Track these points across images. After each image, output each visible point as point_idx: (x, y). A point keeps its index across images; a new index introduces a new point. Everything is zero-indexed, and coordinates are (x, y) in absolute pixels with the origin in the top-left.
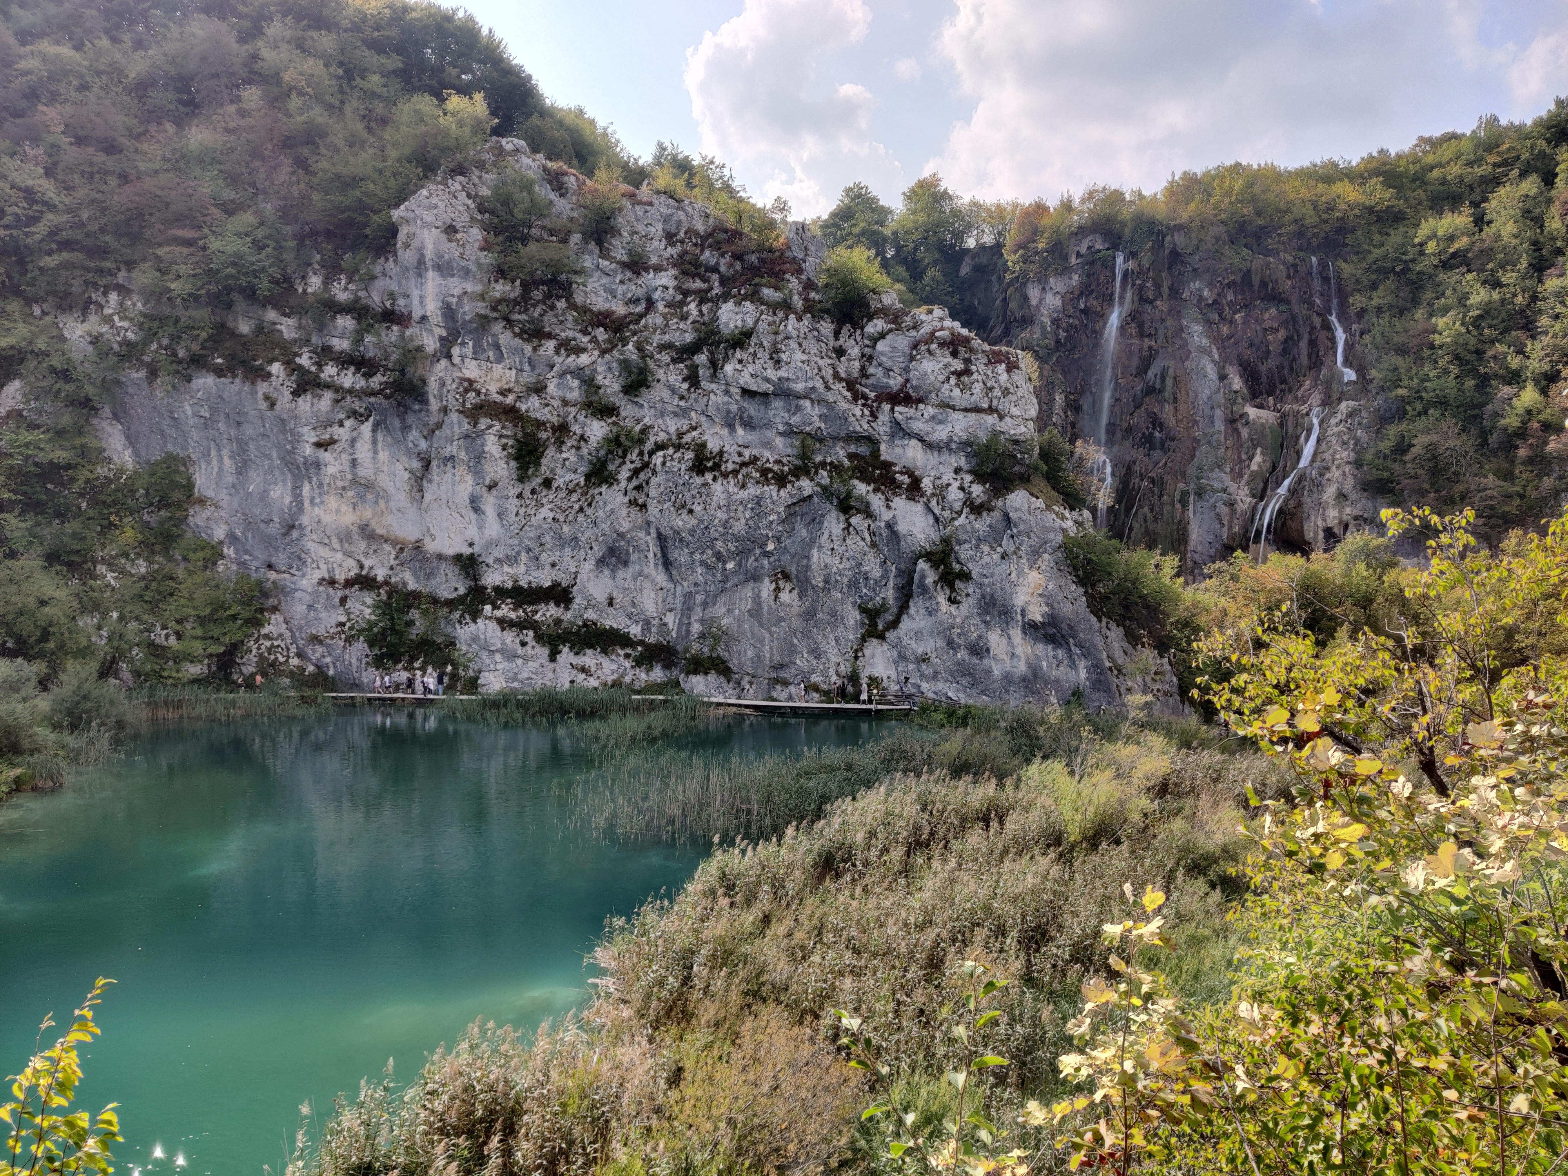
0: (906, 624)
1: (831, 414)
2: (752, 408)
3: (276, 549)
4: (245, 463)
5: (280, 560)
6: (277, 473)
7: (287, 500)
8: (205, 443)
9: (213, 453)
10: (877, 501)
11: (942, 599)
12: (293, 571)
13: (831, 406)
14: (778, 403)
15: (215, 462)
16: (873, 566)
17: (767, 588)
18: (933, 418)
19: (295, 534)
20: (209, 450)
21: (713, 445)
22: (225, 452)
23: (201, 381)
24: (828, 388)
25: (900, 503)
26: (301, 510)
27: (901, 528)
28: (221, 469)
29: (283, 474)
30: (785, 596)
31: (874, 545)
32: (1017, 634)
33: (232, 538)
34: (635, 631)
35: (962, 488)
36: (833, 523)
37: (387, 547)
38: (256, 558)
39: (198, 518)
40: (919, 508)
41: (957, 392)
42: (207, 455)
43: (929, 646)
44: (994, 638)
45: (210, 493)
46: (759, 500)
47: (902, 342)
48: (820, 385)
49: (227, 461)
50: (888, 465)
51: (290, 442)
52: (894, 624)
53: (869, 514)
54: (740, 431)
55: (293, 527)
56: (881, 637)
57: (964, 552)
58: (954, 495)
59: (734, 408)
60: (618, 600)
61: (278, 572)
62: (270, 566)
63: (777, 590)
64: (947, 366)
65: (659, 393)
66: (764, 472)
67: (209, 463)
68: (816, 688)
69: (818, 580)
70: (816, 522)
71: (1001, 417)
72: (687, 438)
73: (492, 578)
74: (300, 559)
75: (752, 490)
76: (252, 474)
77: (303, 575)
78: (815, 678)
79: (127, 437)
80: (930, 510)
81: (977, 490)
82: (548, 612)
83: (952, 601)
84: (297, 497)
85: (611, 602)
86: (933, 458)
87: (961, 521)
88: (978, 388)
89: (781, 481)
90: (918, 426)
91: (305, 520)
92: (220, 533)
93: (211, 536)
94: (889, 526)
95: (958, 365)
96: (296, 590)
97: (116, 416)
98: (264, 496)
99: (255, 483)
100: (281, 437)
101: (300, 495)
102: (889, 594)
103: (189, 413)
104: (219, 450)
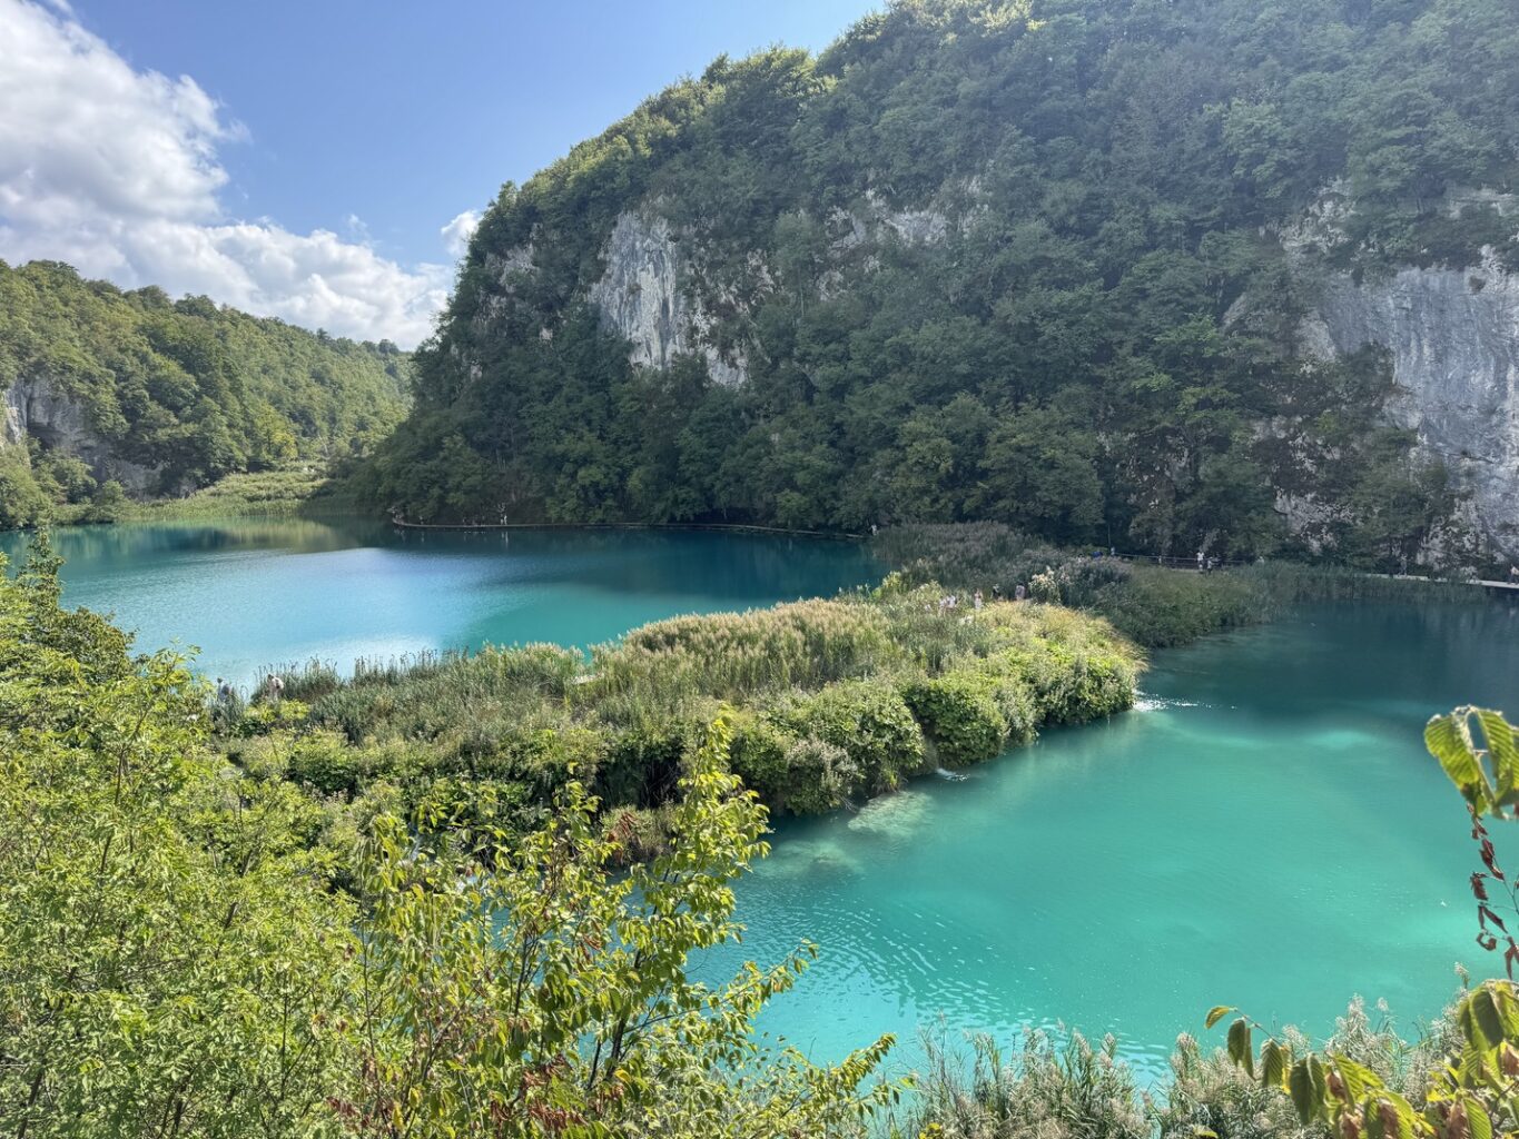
3: (1472, 437)
4: (1445, 349)
5: (1476, 447)
6: (1479, 357)
7: (1489, 385)
8: (1405, 334)
9: (1413, 343)
12: (1490, 458)
15: (1414, 352)
19: (1495, 419)
20: (1409, 340)
22: (1425, 342)
23: (1405, 274)
26: (1504, 396)
28: (1420, 358)
29: (1487, 359)
33: (1426, 425)
38: (1450, 445)
39: (1392, 406)
42: (1406, 346)
45: (1407, 382)
49: (1426, 350)
51: (1497, 325)
55: (1493, 412)
61: (1473, 459)
62: (1465, 454)
67: (1408, 353)
74: (1498, 445)
76: (1453, 361)
77: (1501, 463)
79: (1331, 335)
84: (1501, 382)
91: (1508, 405)
92: (1414, 420)
93: (1405, 425)
96: (1492, 477)
97: (1323, 318)
98: (1463, 381)
99: (1454, 370)
100: (1487, 320)
101: (1505, 379)
103: (1392, 306)
104: (1419, 340)
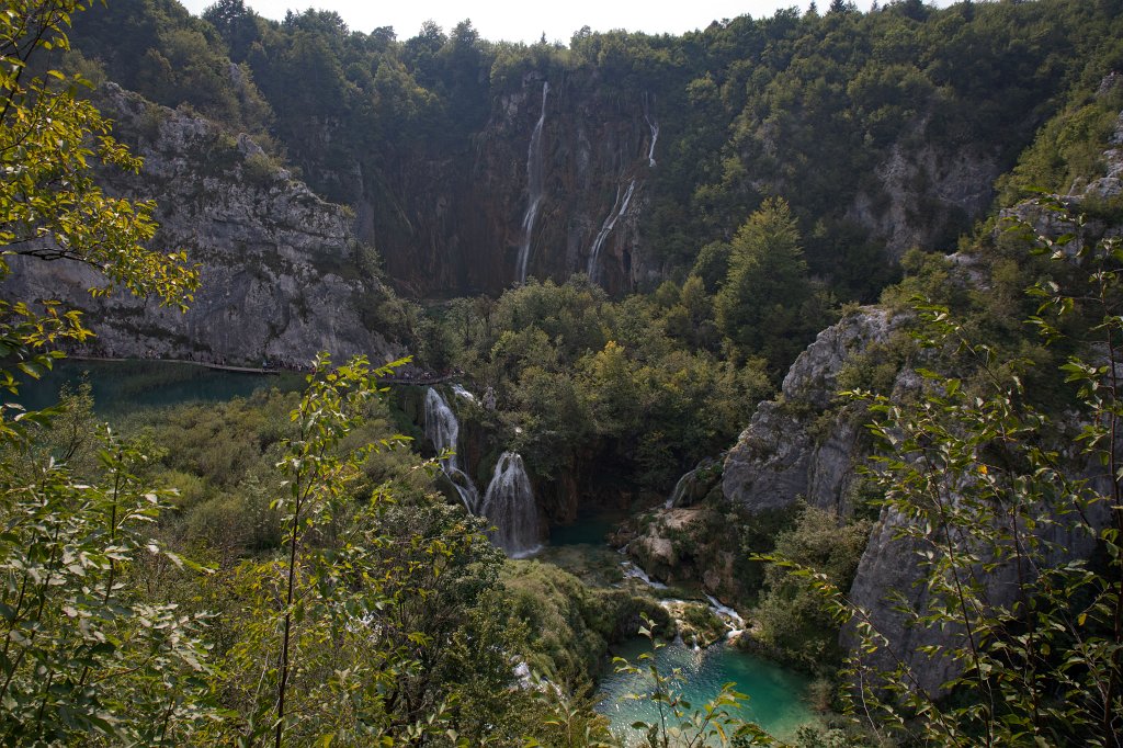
0: (288, 332)
1: (253, 232)
2: (218, 228)
10: (272, 275)
11: (301, 321)
13: (253, 229)
14: (230, 226)
16: (272, 304)
17: (226, 314)
18: (296, 236)
21: (202, 245)
24: (251, 221)
25: (282, 276)
27: (283, 288)
30: (234, 317)
31: (272, 295)
32: (333, 338)
34: (173, 329)
35: (308, 271)
36: (254, 285)
37: (66, 286)
40: (291, 278)
41: (306, 225)
43: (295, 342)
44: (324, 339)
46: (221, 272)
47: (284, 199)
48: (246, 218)
50: (279, 257)
52: (283, 331)
53: (269, 280)
54: (214, 238)
56: (277, 336)
57: (310, 299)
58: (305, 273)
59: (210, 227)
60: (165, 314)
63: (231, 314)
64: (303, 212)
65: (178, 217)
66: (223, 259)
68: (248, 360)
69: (247, 310)
70: (248, 283)
71: (325, 238)
72: (190, 241)
73: (110, 303)
75: (217, 268)
78: (248, 355)
80: (295, 280)
81: (314, 271)
82: (134, 320)
83: (305, 322)
85: (162, 316)
86: (299, 255)
87: (307, 286)
88: (315, 223)
89: (230, 264)
90: (291, 240)
94: (278, 286)
95: (308, 211)
102: (280, 316)
